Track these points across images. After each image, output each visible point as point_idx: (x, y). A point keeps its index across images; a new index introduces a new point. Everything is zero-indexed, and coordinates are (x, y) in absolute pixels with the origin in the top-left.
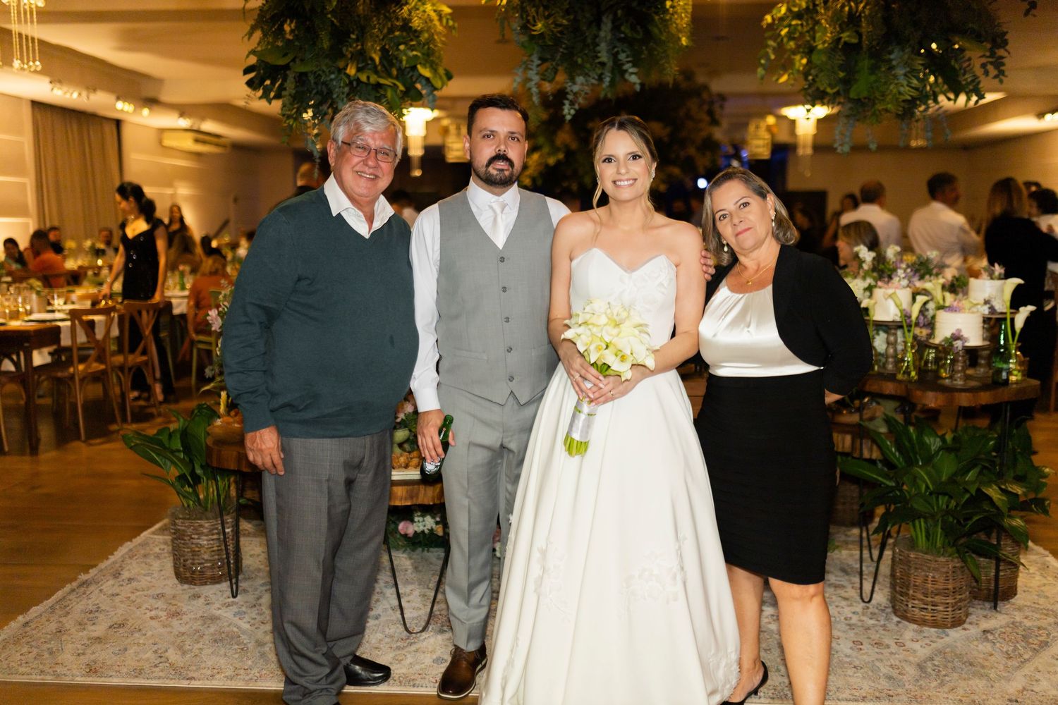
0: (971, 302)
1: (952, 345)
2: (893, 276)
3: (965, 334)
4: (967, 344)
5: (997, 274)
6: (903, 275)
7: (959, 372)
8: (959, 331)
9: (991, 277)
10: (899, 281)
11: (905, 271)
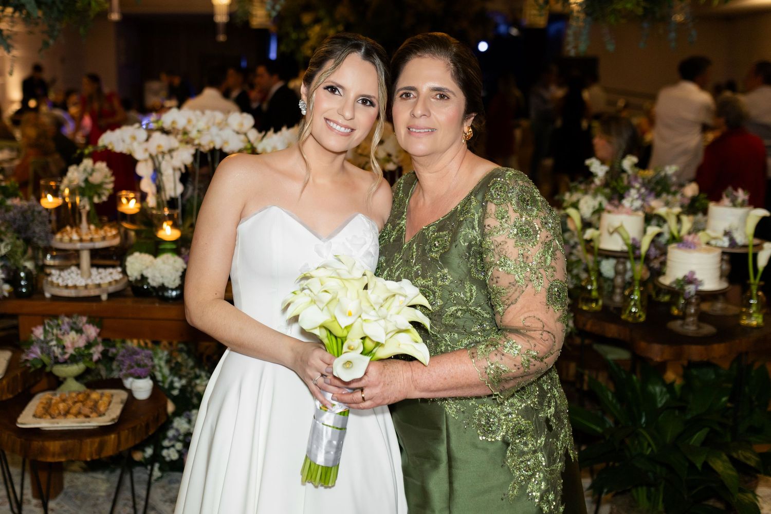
0: (708, 235)
1: (684, 290)
2: (626, 195)
3: (698, 276)
4: (701, 288)
5: (740, 200)
6: (636, 196)
7: (691, 315)
8: (692, 273)
9: (734, 204)
10: (632, 201)
11: (639, 190)
